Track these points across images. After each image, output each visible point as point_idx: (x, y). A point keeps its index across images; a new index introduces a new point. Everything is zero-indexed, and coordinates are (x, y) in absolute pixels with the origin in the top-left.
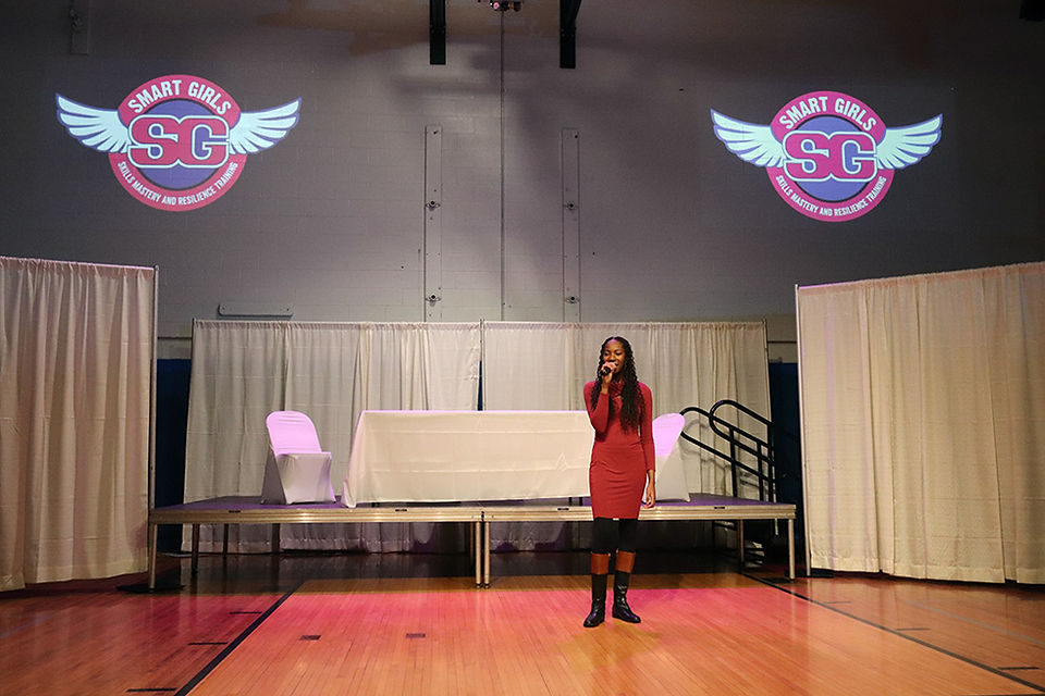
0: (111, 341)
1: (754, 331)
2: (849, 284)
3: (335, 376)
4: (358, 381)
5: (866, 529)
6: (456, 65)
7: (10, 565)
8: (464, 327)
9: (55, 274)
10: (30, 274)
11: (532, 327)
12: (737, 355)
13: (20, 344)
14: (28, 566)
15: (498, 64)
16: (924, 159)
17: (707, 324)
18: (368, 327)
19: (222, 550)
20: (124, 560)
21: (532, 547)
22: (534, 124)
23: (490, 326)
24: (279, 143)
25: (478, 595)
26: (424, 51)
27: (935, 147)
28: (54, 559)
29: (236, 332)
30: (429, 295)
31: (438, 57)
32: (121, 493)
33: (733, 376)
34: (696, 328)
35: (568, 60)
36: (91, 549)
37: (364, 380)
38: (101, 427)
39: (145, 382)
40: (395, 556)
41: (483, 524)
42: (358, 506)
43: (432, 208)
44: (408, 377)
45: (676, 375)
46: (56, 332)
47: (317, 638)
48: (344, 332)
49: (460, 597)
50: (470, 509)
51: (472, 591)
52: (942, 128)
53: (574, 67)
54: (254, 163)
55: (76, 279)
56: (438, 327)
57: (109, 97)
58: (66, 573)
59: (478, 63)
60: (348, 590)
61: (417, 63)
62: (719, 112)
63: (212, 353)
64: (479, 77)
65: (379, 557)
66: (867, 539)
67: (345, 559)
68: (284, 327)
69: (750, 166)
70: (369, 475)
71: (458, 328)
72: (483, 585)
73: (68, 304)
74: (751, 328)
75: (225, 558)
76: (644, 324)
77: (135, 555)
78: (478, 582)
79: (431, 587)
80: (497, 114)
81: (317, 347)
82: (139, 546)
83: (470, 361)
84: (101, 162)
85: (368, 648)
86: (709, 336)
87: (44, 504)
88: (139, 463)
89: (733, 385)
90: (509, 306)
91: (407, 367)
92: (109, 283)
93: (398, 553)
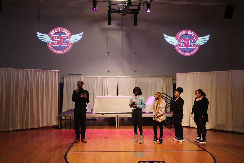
0: (51, 84)
1: (170, 79)
2: (186, 73)
3: (90, 86)
4: (94, 88)
5: (187, 119)
6: (113, 25)
7: (35, 124)
8: (115, 77)
9: (42, 72)
10: (37, 72)
11: (128, 77)
12: (167, 83)
13: (36, 85)
14: (38, 124)
15: (121, 25)
16: (206, 43)
17: (161, 77)
18: (97, 77)
19: (70, 119)
20: (54, 123)
21: (127, 119)
22: (128, 37)
23: (120, 77)
24: (79, 41)
25: (117, 130)
26: (107, 22)
27: (208, 41)
28: (43, 123)
29: (72, 78)
30: (108, 71)
31: (110, 23)
32: (54, 111)
33: (166, 87)
34: (159, 78)
35: (135, 24)
36: (49, 121)
37: (96, 87)
38: (50, 99)
39: (58, 91)
40: (102, 121)
41: (118, 117)
42: (95, 113)
43: (109, 54)
44: (104, 87)
45: (155, 87)
46: (42, 83)
47: (90, 138)
48: (92, 78)
49: (113, 130)
50: (115, 114)
51: (115, 129)
52: (210, 37)
53: (136, 25)
54: (74, 45)
55: (45, 73)
56: (110, 77)
57: (46, 32)
58: (45, 125)
59: (118, 24)
60: (93, 128)
61: (106, 24)
62: (165, 34)
63: (67, 82)
64: (118, 27)
65: (98, 121)
66: (187, 120)
67: (92, 121)
68: (81, 77)
69: (171, 45)
70: (97, 108)
71: (113, 78)
72: (117, 128)
73: (44, 77)
74: (169, 78)
75: (70, 121)
76: (149, 77)
77: (56, 122)
78: (117, 127)
79: (108, 128)
80: (121, 35)
81: (87, 81)
82: (57, 120)
83: (116, 84)
84: (45, 44)
85: (98, 140)
86: (161, 80)
87: (41, 113)
88: (57, 106)
89: (166, 89)
90: (123, 73)
91: (104, 85)
92: (51, 74)
93: (102, 120)
